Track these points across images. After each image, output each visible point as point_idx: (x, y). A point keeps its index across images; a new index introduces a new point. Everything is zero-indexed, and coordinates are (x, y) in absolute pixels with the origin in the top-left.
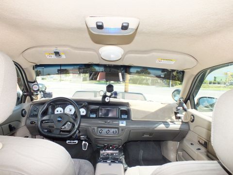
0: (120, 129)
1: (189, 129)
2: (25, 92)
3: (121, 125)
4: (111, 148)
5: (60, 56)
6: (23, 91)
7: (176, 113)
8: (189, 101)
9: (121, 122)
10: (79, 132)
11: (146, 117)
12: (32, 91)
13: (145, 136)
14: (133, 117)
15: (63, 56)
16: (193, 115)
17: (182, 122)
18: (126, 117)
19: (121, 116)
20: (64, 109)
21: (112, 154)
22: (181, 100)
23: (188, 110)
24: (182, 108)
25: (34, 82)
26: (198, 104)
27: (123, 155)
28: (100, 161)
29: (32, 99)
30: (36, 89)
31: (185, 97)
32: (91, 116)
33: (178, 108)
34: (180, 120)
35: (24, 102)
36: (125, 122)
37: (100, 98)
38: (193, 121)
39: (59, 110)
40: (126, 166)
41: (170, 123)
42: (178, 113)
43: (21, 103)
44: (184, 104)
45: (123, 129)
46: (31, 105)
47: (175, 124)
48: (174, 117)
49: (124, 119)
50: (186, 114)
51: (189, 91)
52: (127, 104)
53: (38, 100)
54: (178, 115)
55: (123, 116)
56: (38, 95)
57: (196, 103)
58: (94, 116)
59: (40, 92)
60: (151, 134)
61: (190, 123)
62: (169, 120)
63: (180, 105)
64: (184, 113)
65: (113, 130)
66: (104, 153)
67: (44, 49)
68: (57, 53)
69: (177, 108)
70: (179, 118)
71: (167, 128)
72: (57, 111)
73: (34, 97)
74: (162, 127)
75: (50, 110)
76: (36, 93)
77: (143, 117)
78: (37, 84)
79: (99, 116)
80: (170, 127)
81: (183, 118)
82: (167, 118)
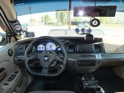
0: (97, 61)
2: (8, 33)
3: (97, 58)
6: (6, 32)
9: (97, 55)
11: (117, 50)
12: (15, 32)
14: (107, 49)
18: (99, 50)
19: (95, 50)
20: (45, 46)
25: (16, 21)
30: (18, 29)
35: (10, 42)
39: (41, 47)
43: (7, 43)
46: (16, 44)
49: (99, 53)
53: (22, 39)
56: (21, 35)
58: (72, 51)
59: (23, 32)
72: (40, 48)
73: (18, 38)
75: (34, 48)
76: (19, 34)
77: (114, 50)
78: (19, 24)
79: (78, 51)
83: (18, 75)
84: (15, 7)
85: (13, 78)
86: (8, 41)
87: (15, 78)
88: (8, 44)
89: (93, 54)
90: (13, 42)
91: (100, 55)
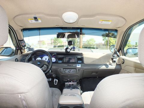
0: (77, 69)
1: (121, 69)
2: (17, 47)
3: (78, 67)
4: (72, 81)
5: (37, 20)
6: (16, 47)
7: (112, 59)
8: (120, 51)
9: (77, 65)
10: (52, 71)
11: (93, 62)
12: (22, 47)
13: (93, 74)
15: (40, 21)
16: (123, 59)
18: (81, 62)
19: (78, 62)
20: (42, 58)
21: (73, 85)
22: (116, 49)
23: (120, 57)
24: (116, 55)
25: (22, 40)
26: (127, 53)
27: (80, 86)
28: (65, 88)
29: (22, 53)
30: (23, 45)
31: (118, 48)
32: (59, 62)
33: (114, 55)
34: (115, 63)
36: (80, 65)
37: (64, 51)
38: (123, 63)
40: (82, 92)
41: (109, 65)
42: (114, 58)
44: (118, 53)
45: (79, 69)
46: (21, 56)
47: (112, 65)
48: (111, 62)
49: (80, 63)
50: (119, 59)
51: (120, 44)
52: (81, 54)
53: (26, 53)
54: (114, 60)
56: (25, 49)
57: (125, 52)
58: (61, 62)
59: (27, 48)
60: (97, 72)
61: (122, 64)
62: (108, 63)
63: (115, 53)
64: (118, 58)
65: (73, 70)
66: (67, 84)
67: (27, 16)
68: (36, 18)
69: (113, 55)
70: (115, 62)
71: (107, 68)
73: (23, 51)
74: (104, 67)
75: (33, 59)
78: (24, 42)
79: (64, 62)
80: (109, 67)
81: (117, 62)
82: (107, 62)
84: (23, 33)
86: (16, 54)
88: (16, 55)
89: (75, 64)
90: (19, 54)
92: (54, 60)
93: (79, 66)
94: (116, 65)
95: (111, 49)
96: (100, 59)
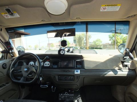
0: (76, 76)
1: (136, 76)
3: (76, 73)
7: (123, 62)
8: (134, 51)
9: (76, 71)
11: (97, 66)
13: (97, 81)
14: (86, 66)
17: (129, 69)
19: (76, 66)
20: (35, 63)
22: (127, 50)
23: (134, 59)
24: (128, 57)
25: (8, 42)
27: (80, 97)
30: (9, 48)
31: (130, 48)
33: (125, 57)
34: (127, 68)
35: (7, 59)
39: (31, 64)
41: (118, 71)
42: (125, 62)
43: (5, 59)
44: (131, 54)
45: (78, 76)
46: (11, 60)
47: (122, 71)
48: (121, 66)
49: (79, 69)
54: (125, 63)
55: (78, 66)
58: (56, 67)
60: (101, 80)
62: (117, 68)
63: (127, 54)
64: (130, 62)
69: (123, 57)
70: (126, 66)
71: (116, 74)
74: (111, 74)
76: (11, 51)
77: (94, 66)
79: (59, 67)
80: (118, 74)
81: (129, 66)
82: (115, 66)
83: (7, 85)
85: (2, 87)
87: (4, 87)
89: (73, 70)
90: (9, 58)
91: (79, 71)
92: (48, 64)
93: (78, 72)
94: (128, 70)
95: (120, 49)
96: (106, 62)
